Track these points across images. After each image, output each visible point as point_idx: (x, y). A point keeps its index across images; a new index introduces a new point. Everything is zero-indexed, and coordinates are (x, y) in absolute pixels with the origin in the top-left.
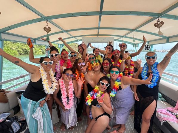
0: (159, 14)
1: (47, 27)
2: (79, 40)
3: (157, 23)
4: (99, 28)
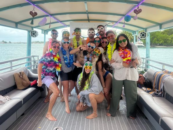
1: (33, 12)
2: (67, 26)
3: (137, 10)
4: (88, 13)
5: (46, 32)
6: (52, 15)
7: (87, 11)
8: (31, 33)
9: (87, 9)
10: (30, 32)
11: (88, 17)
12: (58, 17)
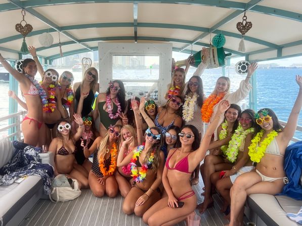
0: (245, 4)
1: (24, 24)
2: (92, 48)
3: (242, 24)
4: (136, 24)
5: (48, 61)
6: (61, 28)
7: (135, 20)
8: (16, 64)
9: (136, 17)
10: (15, 62)
11: (136, 33)
12: (74, 32)
